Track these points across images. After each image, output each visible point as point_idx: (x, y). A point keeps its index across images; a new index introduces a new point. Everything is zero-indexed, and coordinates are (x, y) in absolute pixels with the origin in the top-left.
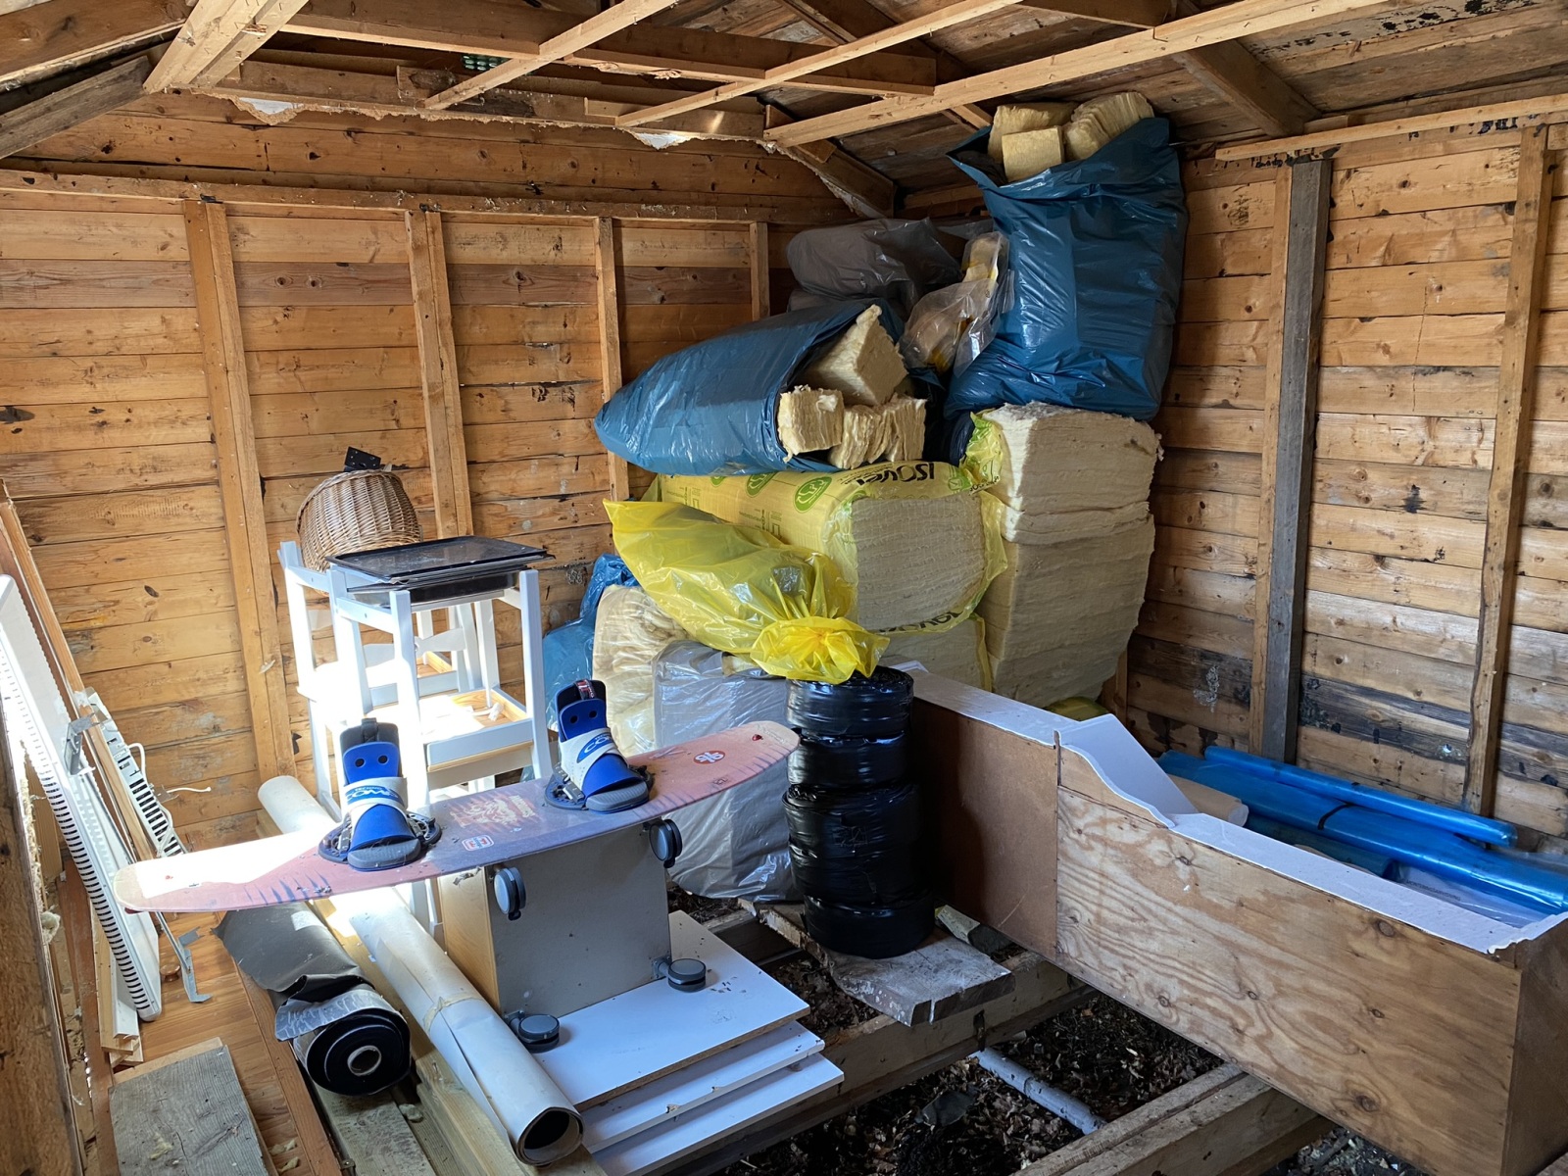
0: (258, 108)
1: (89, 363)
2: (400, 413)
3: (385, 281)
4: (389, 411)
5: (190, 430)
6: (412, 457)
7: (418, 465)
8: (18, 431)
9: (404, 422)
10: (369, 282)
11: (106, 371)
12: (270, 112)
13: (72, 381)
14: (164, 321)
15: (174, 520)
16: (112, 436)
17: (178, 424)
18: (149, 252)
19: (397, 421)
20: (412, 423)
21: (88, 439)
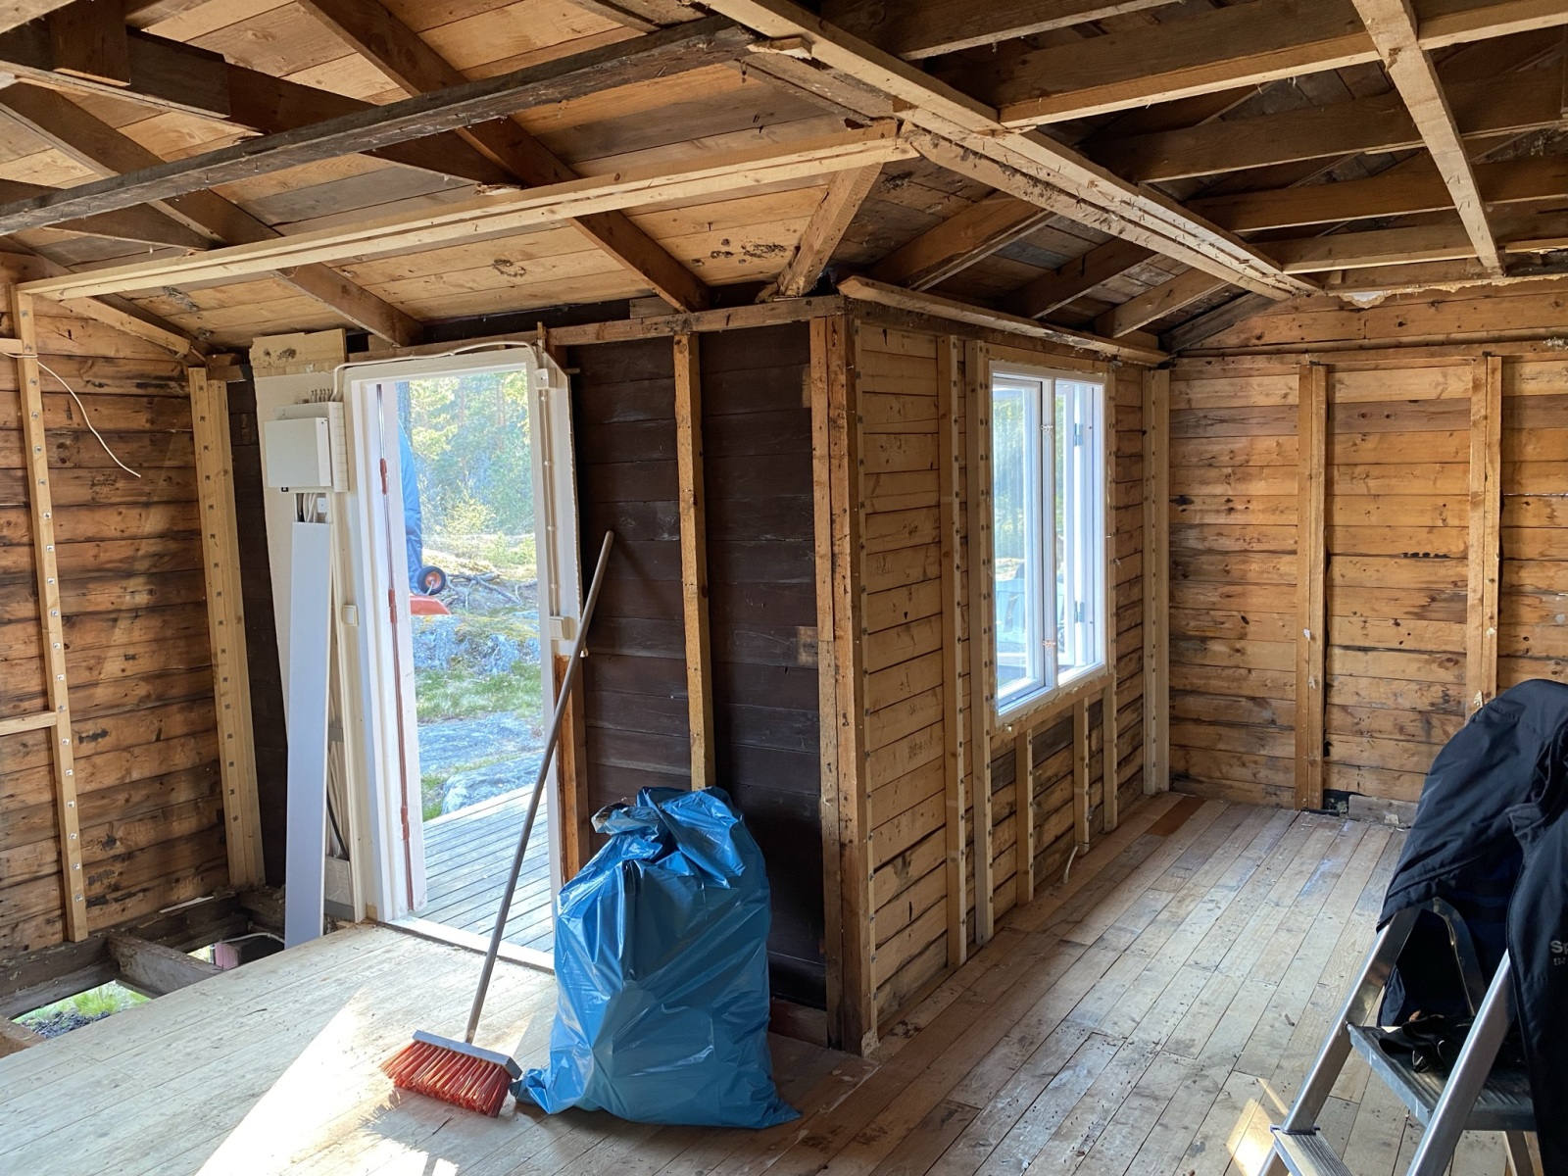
0: (1356, 298)
1: (1229, 470)
2: (1447, 514)
3: (1449, 412)
4: (1438, 512)
5: (1285, 517)
6: (1454, 549)
7: (1459, 556)
8: (1184, 510)
9: (1451, 522)
10: (1433, 413)
11: (1237, 476)
12: (1365, 300)
13: (1217, 481)
14: (1278, 444)
15: (1265, 575)
16: (1236, 518)
17: (1278, 512)
18: (1274, 400)
19: (1444, 520)
20: (1457, 523)
21: (1222, 519)
